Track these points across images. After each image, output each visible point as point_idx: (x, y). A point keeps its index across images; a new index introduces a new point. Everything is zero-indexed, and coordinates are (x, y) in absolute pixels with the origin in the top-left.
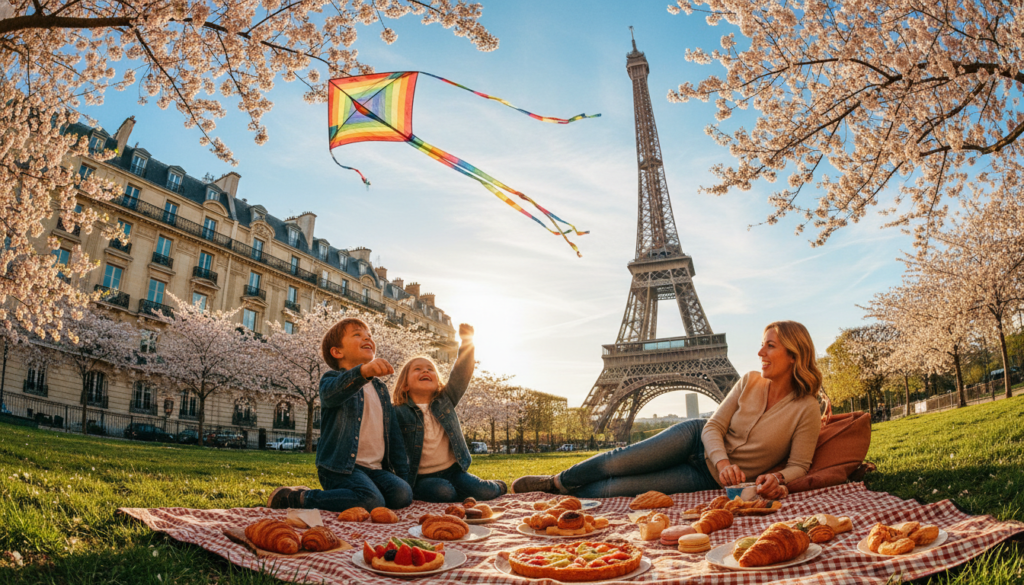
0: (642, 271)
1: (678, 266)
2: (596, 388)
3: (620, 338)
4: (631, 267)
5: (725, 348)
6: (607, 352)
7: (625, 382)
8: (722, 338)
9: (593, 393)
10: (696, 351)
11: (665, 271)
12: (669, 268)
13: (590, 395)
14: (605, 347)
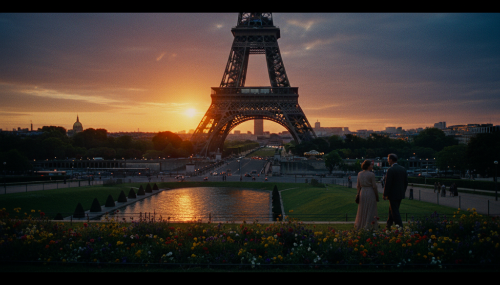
0: (241, 35)
1: (269, 34)
2: (206, 117)
3: (223, 83)
4: (233, 31)
5: (297, 96)
6: (214, 92)
7: (227, 113)
8: (296, 90)
9: (204, 121)
10: (277, 97)
11: (259, 36)
12: (263, 35)
13: (202, 121)
14: (213, 88)
